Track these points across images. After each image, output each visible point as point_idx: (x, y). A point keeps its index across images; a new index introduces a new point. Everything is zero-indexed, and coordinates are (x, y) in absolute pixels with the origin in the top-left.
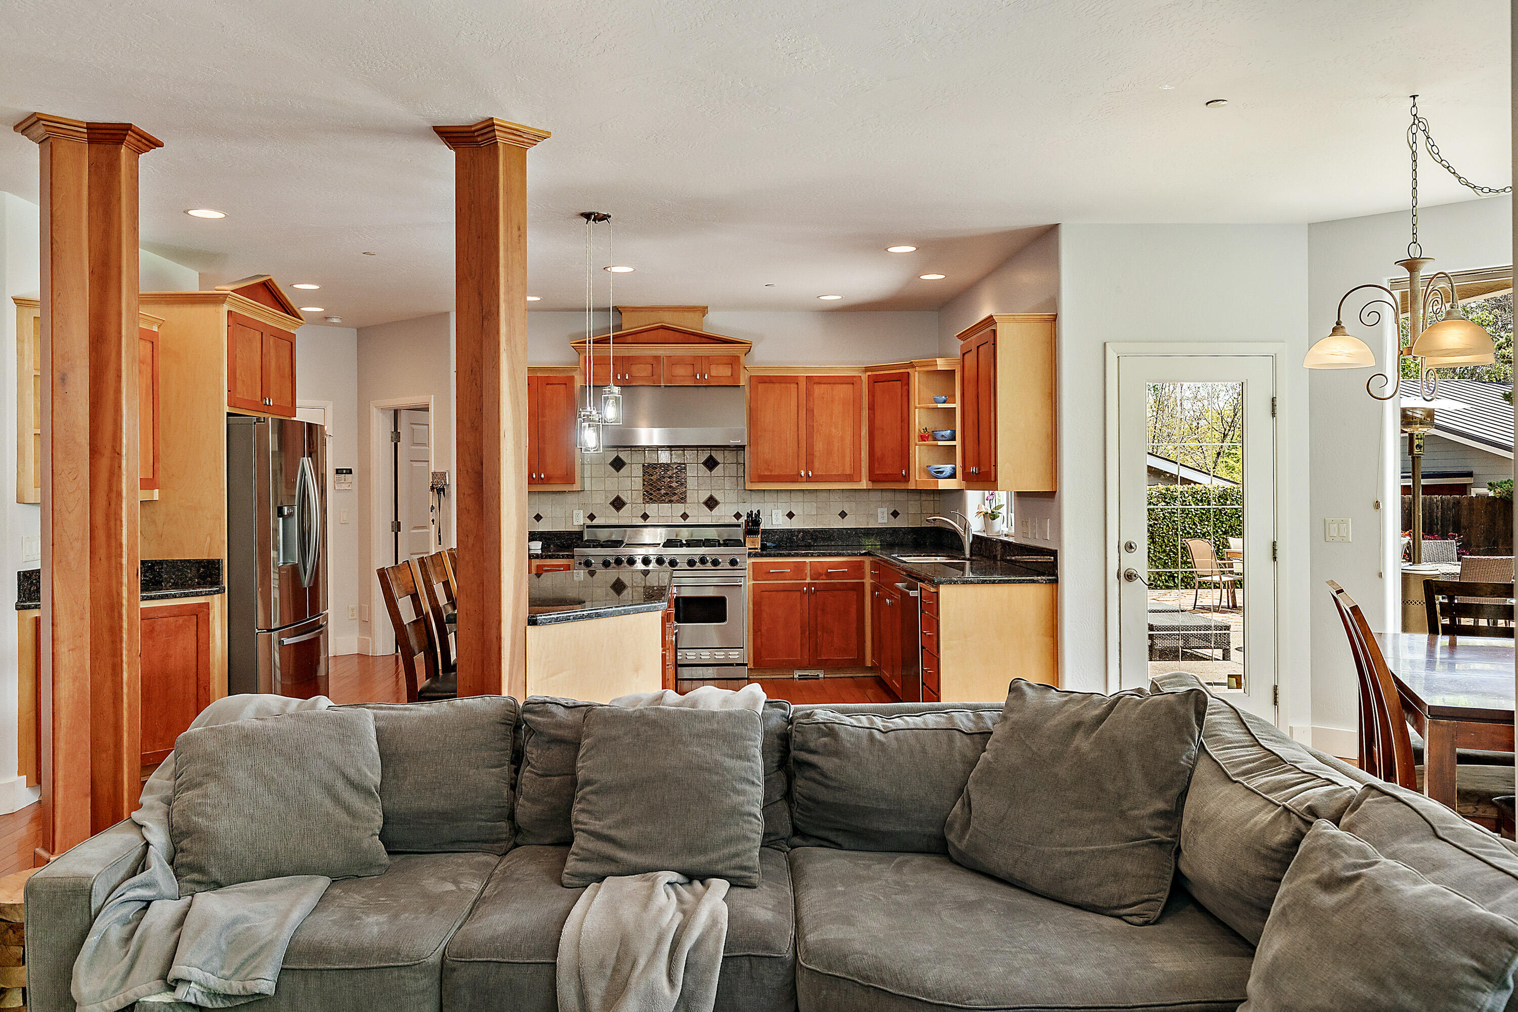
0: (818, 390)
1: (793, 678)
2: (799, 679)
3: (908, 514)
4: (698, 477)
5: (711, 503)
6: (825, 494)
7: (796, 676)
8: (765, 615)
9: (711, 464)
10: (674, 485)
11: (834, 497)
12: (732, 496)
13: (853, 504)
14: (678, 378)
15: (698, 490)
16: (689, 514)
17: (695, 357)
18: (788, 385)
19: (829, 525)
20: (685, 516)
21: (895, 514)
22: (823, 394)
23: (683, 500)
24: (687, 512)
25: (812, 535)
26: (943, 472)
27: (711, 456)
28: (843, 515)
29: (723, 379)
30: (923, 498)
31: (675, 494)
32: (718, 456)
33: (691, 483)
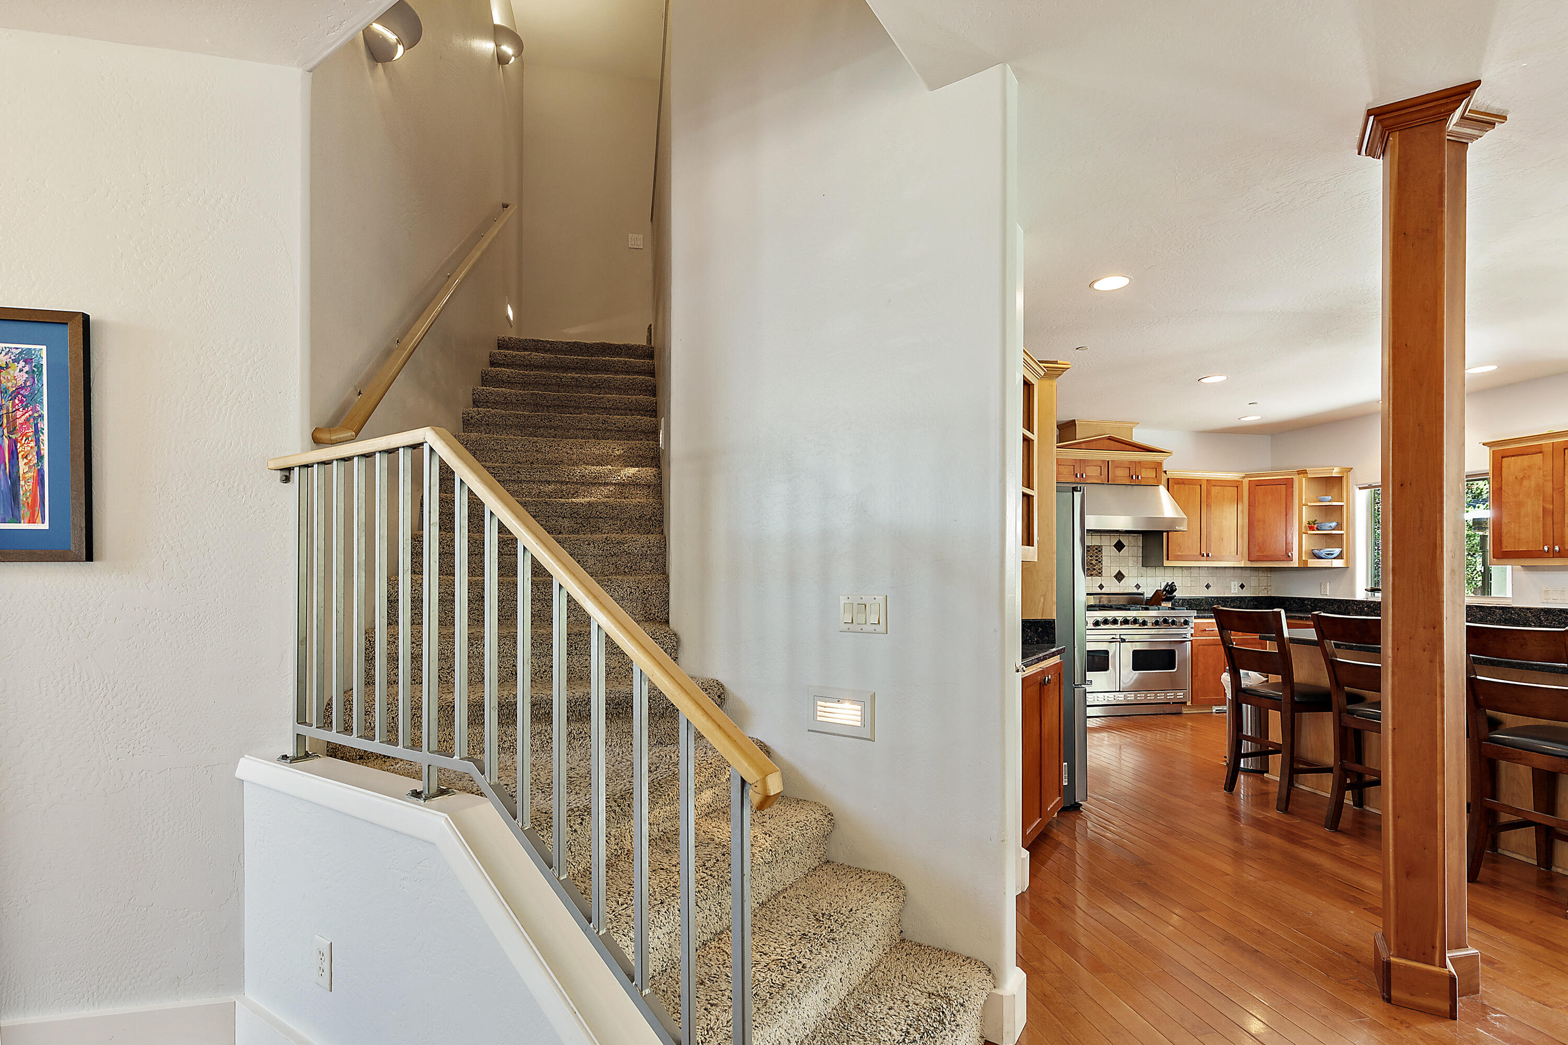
0: (1214, 490)
1: (1212, 712)
2: (1216, 713)
3: (1250, 586)
4: (1111, 556)
5: (1119, 577)
6: (1197, 571)
7: (1214, 711)
8: (1200, 664)
9: (1119, 546)
10: (1094, 562)
11: (1203, 572)
12: (1134, 571)
13: (1215, 578)
14: (1118, 478)
15: (1110, 566)
16: (1104, 586)
17: (1131, 462)
18: (1194, 486)
19: (1199, 594)
20: (1101, 587)
21: (1242, 586)
22: (1218, 493)
23: (1100, 574)
24: (1103, 584)
25: (1188, 601)
26: (1333, 554)
27: (1119, 541)
28: (1208, 586)
29: (1150, 479)
30: (1260, 575)
31: (1094, 569)
32: (1124, 540)
33: (1105, 561)
